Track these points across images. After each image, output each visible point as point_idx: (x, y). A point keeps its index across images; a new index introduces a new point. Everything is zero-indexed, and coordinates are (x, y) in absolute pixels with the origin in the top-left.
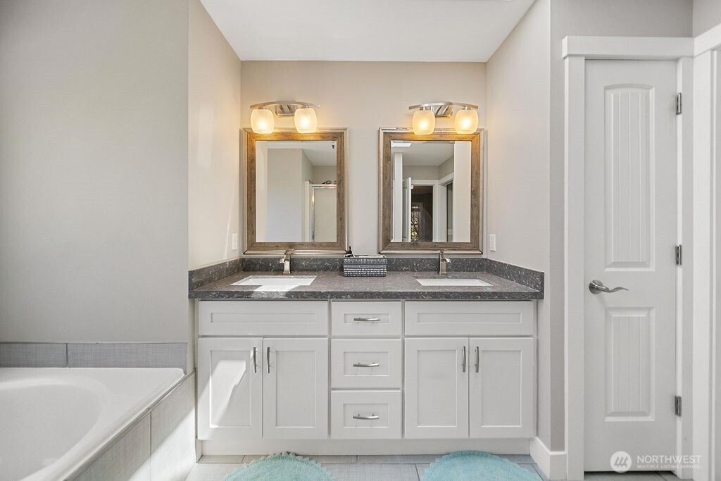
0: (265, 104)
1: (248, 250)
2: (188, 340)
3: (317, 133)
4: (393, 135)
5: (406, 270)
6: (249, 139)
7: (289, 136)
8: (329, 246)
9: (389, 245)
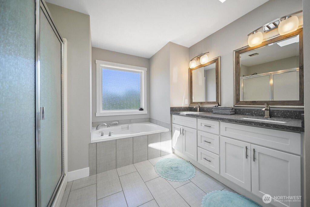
0: (193, 59)
1: (191, 104)
2: (169, 123)
3: (209, 62)
4: (240, 52)
5: (248, 115)
6: (190, 71)
7: (201, 66)
8: (213, 103)
9: (239, 102)
